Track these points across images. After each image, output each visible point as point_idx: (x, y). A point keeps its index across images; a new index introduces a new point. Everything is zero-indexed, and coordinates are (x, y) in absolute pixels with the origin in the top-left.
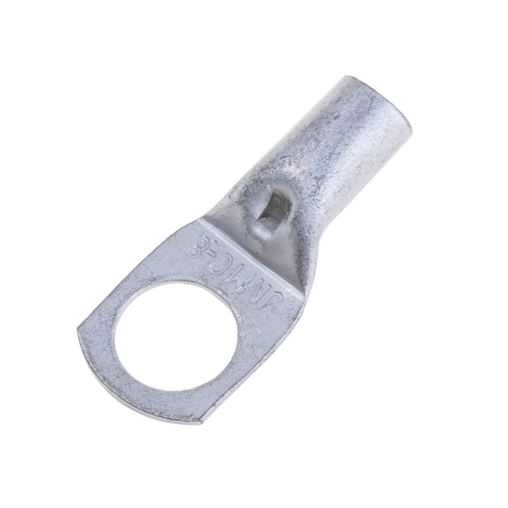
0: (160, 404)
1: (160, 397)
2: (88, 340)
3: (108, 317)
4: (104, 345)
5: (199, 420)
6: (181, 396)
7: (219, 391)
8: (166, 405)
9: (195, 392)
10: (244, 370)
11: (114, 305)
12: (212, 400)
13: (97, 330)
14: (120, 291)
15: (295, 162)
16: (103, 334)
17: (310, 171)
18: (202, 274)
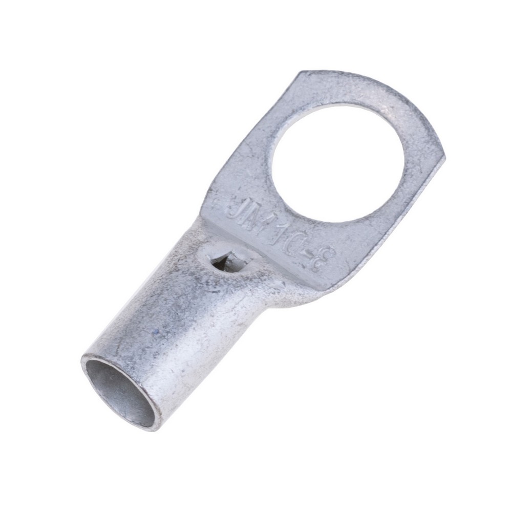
0: (345, 83)
1: (345, 92)
2: (430, 143)
3: (412, 171)
4: (412, 141)
5: (301, 72)
6: (323, 96)
7: (284, 105)
8: (338, 83)
9: (309, 102)
10: (260, 129)
11: (409, 184)
12: (290, 93)
13: (423, 156)
14: (404, 201)
15: (201, 284)
16: (416, 152)
17: (184, 275)
18: (315, 229)
